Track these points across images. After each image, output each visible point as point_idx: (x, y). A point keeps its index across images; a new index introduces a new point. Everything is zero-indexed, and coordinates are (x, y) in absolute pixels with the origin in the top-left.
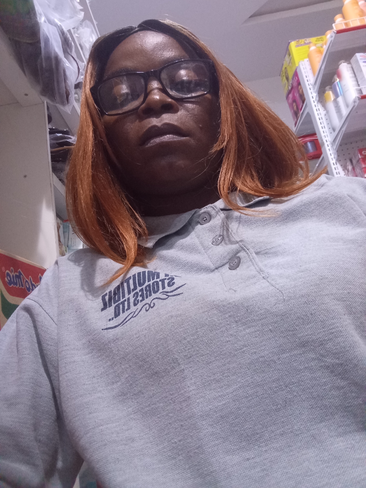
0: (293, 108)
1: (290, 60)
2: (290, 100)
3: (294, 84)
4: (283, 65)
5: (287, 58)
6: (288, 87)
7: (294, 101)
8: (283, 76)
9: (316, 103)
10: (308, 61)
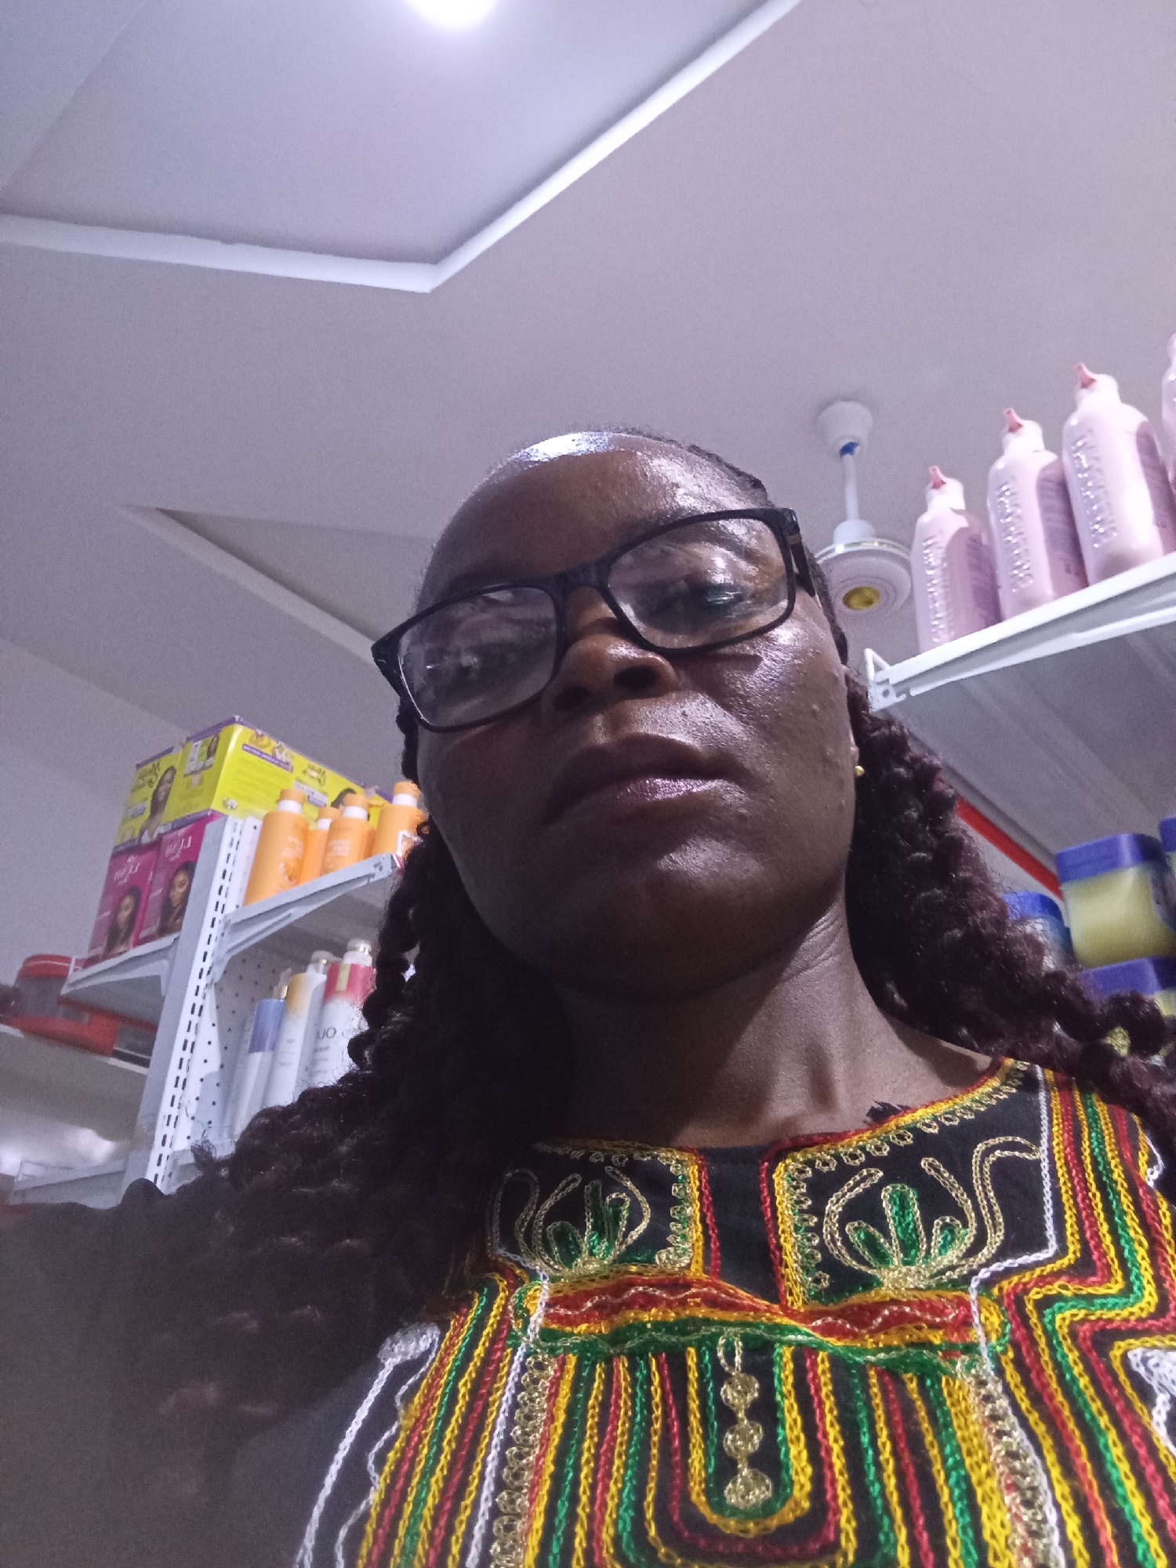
0: (117, 909)
1: (204, 768)
2: (123, 875)
3: (169, 850)
4: (169, 751)
5: (197, 748)
6: (142, 833)
7: (135, 890)
8: (147, 778)
9: (203, 983)
10: (255, 827)
